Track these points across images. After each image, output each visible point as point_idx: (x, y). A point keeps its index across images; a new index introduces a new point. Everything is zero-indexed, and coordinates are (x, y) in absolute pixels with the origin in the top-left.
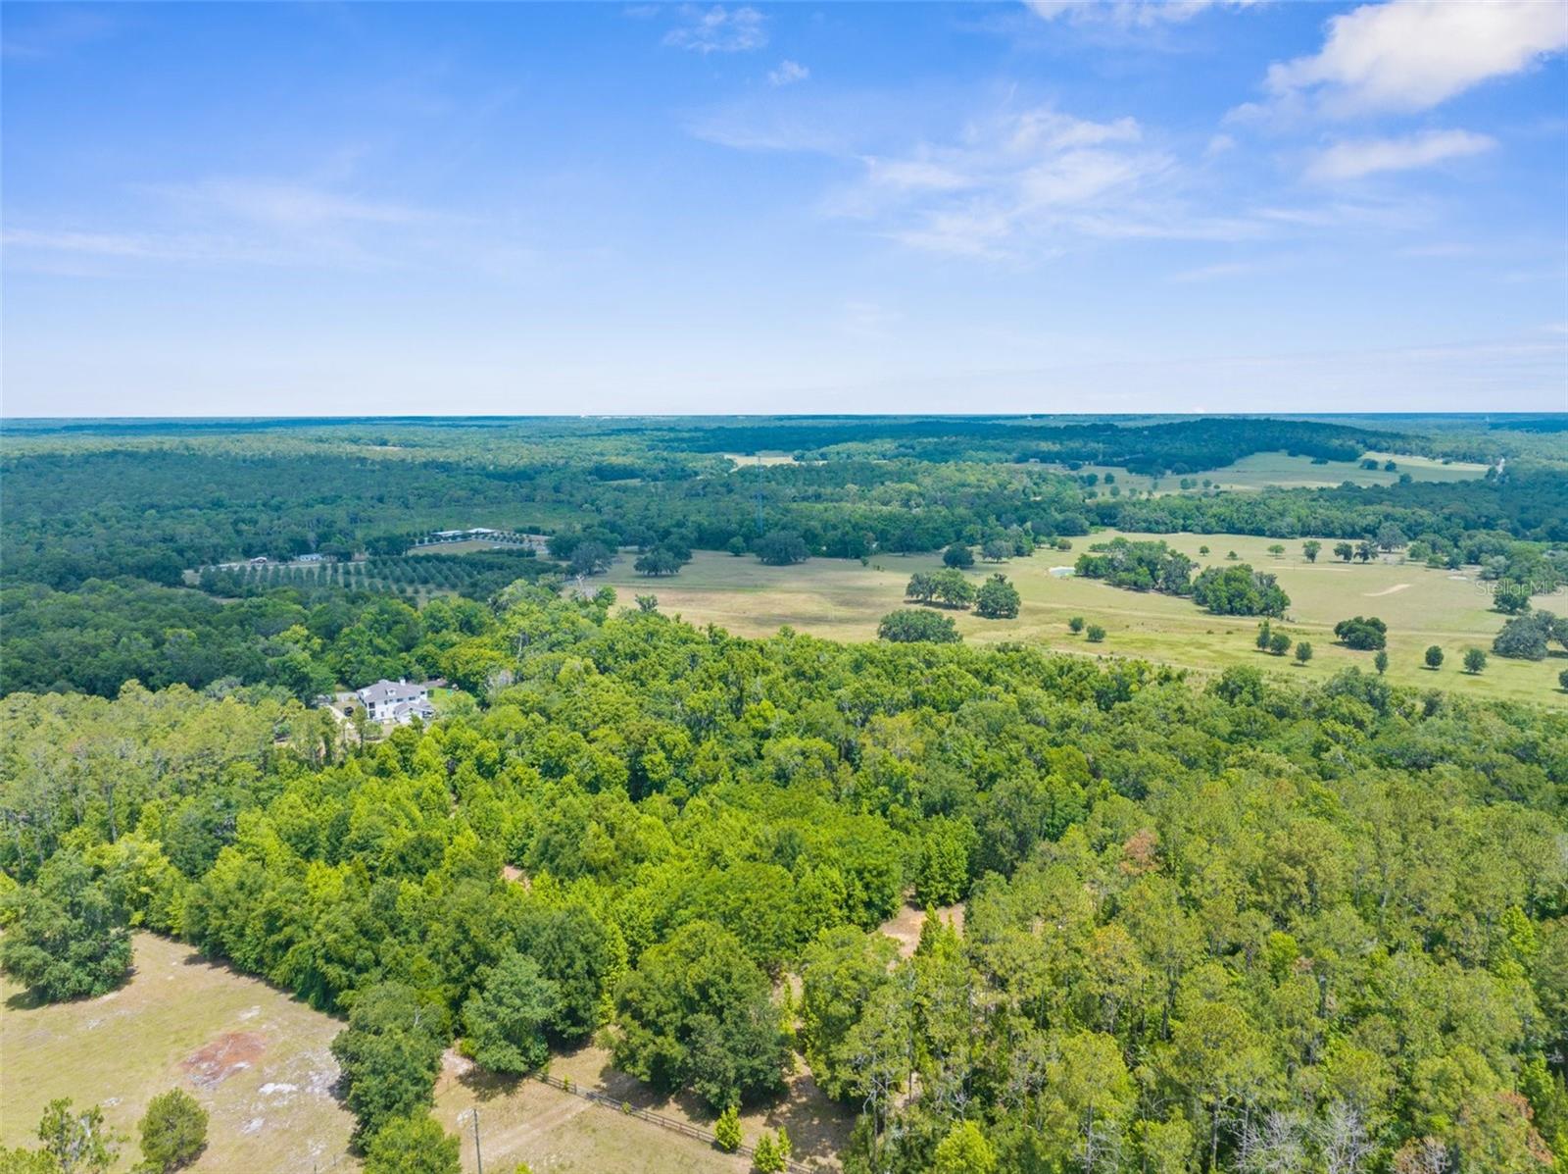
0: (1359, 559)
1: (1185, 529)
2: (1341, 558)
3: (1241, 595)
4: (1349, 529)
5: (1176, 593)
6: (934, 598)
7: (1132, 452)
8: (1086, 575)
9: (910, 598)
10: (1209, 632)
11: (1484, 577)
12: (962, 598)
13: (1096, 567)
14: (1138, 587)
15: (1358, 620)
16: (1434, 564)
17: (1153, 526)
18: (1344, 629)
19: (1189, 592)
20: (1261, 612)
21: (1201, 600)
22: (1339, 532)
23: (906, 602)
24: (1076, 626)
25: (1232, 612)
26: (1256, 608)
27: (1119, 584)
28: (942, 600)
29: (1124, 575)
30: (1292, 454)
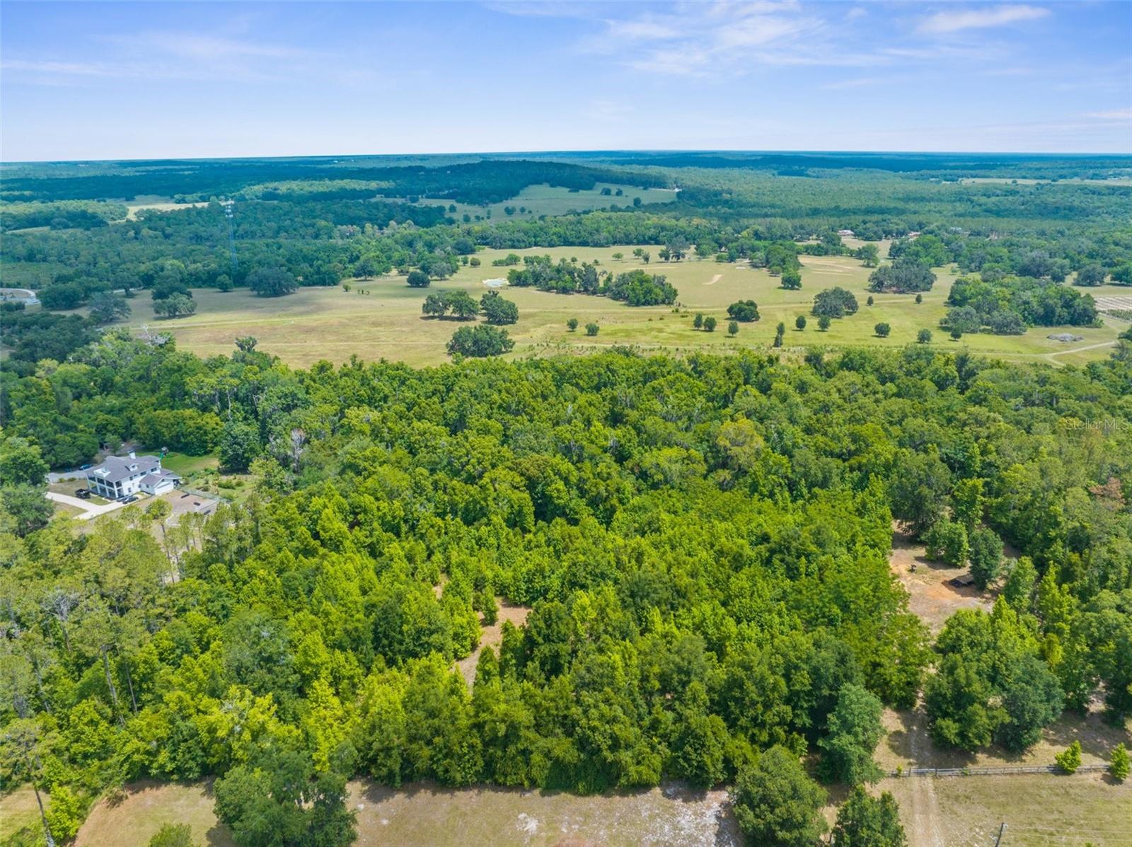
0: (675, 259)
1: (536, 245)
2: (663, 259)
3: (649, 291)
4: (641, 238)
5: (594, 293)
6: (448, 313)
7: (448, 188)
8: (517, 285)
9: (426, 315)
10: (650, 320)
11: (754, 266)
12: (471, 311)
13: (526, 278)
14: (565, 291)
15: (741, 302)
16: (719, 259)
17: (516, 244)
18: (736, 309)
19: (604, 292)
20: (663, 302)
21: (617, 296)
22: (635, 241)
23: (422, 318)
24: (573, 325)
25: (647, 303)
26: (660, 301)
27: (548, 290)
28: (457, 315)
29: (553, 283)
30: (552, 186)
